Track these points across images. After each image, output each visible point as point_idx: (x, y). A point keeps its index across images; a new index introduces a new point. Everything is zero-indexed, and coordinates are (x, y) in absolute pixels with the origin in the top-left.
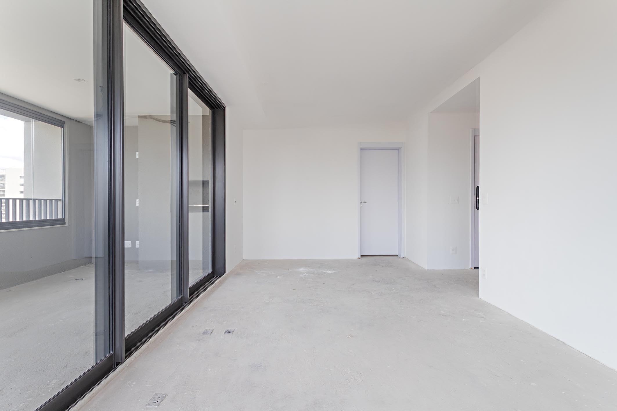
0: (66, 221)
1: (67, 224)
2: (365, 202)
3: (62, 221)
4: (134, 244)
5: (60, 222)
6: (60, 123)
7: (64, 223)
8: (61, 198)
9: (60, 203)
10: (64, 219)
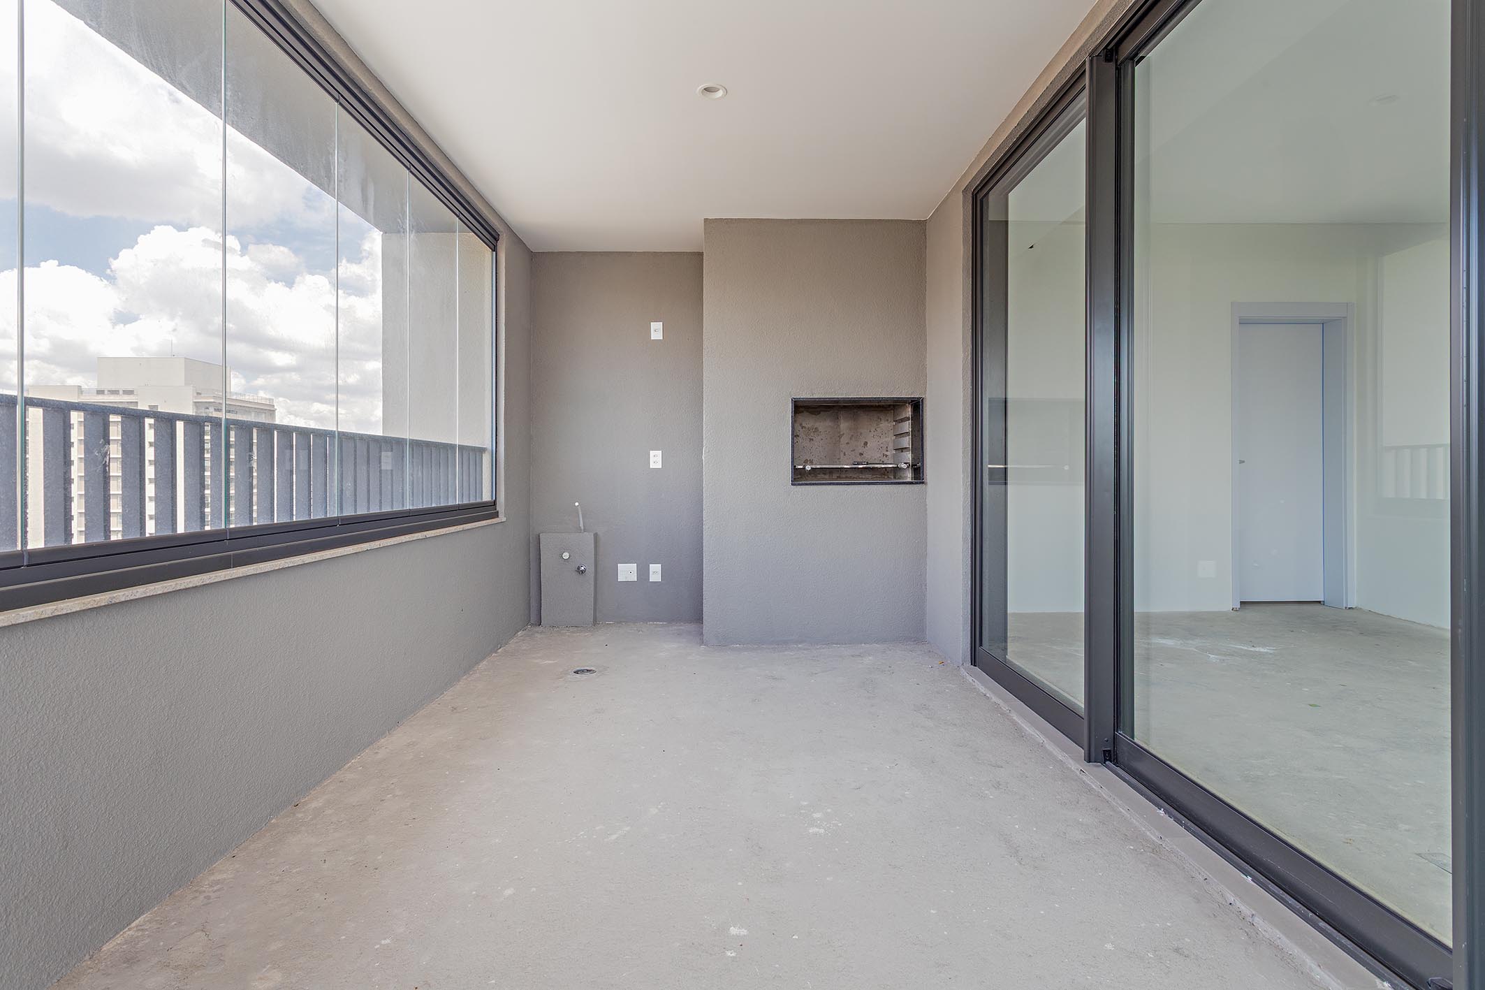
0: (501, 507)
1: (502, 518)
3: (491, 509)
4: (643, 572)
5: (487, 510)
6: (491, 238)
7: (496, 515)
8: (487, 443)
9: (486, 460)
10: (494, 504)
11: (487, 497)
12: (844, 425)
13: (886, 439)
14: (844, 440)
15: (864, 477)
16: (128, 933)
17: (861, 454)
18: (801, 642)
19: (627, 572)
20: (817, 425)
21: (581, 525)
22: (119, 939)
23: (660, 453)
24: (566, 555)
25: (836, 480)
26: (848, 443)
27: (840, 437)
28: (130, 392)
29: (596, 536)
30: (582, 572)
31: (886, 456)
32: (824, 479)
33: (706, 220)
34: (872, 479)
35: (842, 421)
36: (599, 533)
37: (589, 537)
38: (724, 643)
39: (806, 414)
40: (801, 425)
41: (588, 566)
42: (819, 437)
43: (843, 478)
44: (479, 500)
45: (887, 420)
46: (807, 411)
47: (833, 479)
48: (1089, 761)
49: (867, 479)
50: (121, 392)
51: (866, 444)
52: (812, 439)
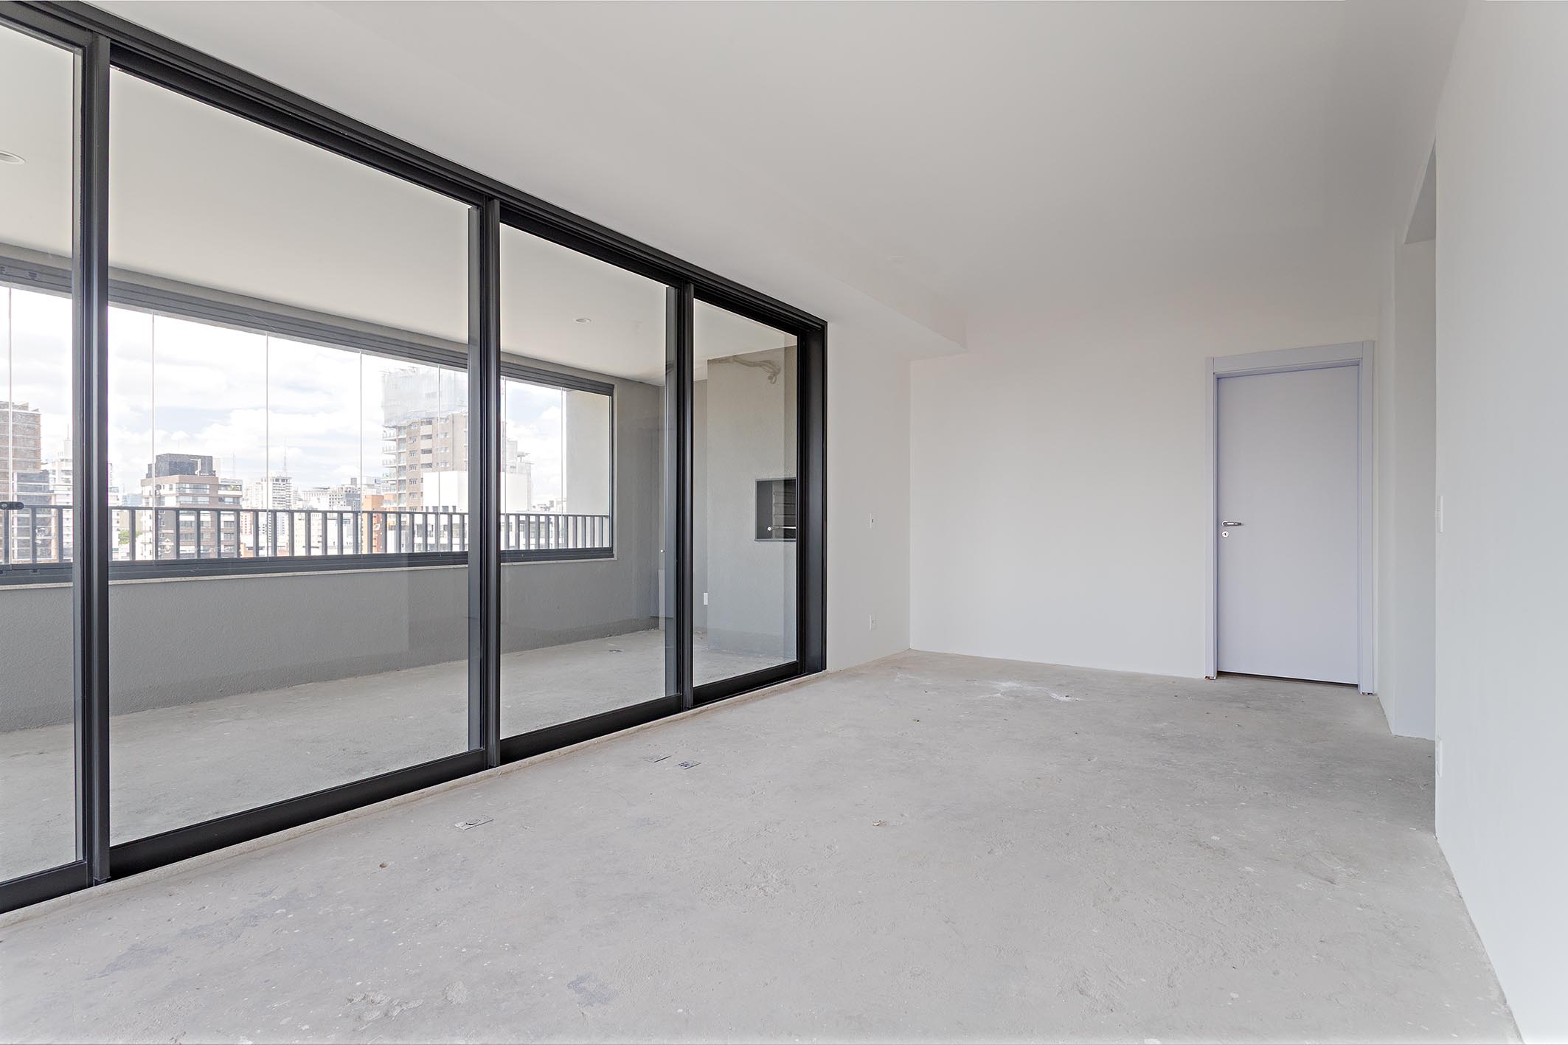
0: (615, 552)
1: (615, 558)
2: (1240, 524)
3: (608, 552)
5: (604, 553)
6: (607, 390)
7: (613, 556)
9: (607, 522)
10: (611, 549)
11: (606, 545)
44: (596, 547)
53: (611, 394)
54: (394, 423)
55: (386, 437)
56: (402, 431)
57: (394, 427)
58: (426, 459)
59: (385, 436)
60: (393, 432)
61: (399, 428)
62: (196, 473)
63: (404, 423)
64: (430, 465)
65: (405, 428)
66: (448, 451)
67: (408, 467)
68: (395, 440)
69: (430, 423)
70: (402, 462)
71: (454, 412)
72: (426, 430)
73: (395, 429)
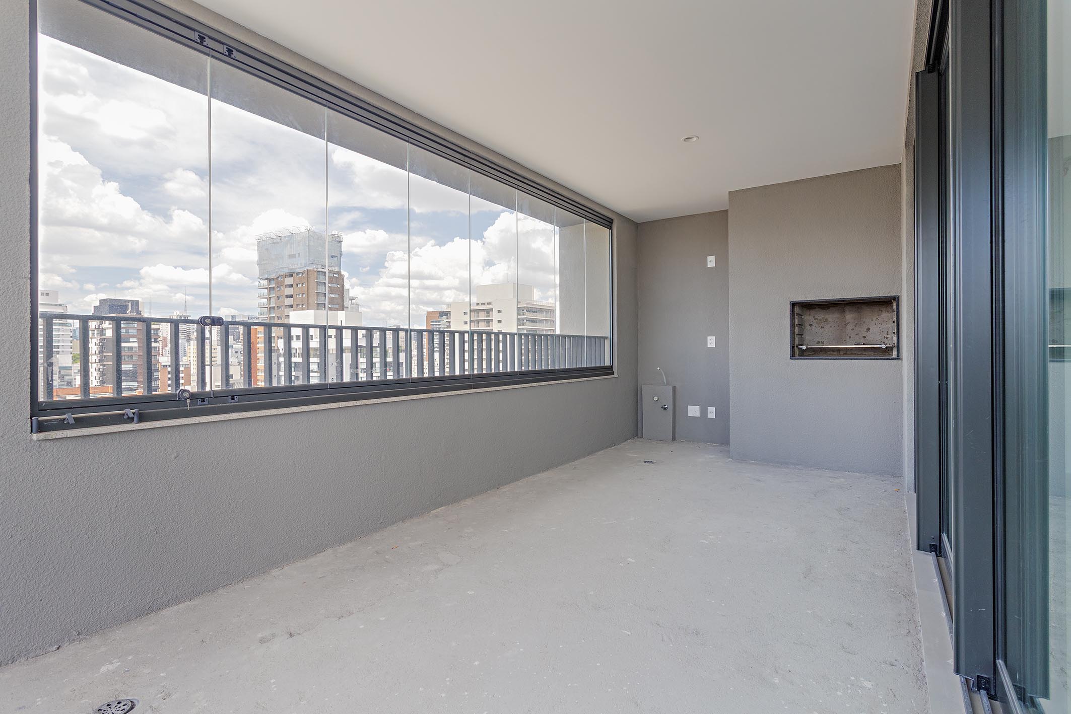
0: (615, 369)
1: (616, 375)
4: (704, 412)
5: (608, 371)
6: (608, 223)
7: (613, 373)
8: (607, 334)
9: (607, 343)
10: (612, 367)
11: (607, 363)
12: (850, 316)
13: (887, 326)
14: (849, 327)
15: (867, 354)
16: (438, 510)
17: (864, 337)
18: (798, 465)
19: (694, 411)
20: (827, 317)
21: (665, 381)
22: (435, 511)
23: (714, 338)
24: (656, 399)
25: (843, 355)
26: (853, 329)
27: (846, 325)
28: (489, 304)
29: (674, 389)
30: (665, 409)
31: (887, 338)
32: (832, 355)
33: (730, 192)
34: (874, 355)
35: (848, 313)
36: (677, 386)
37: (670, 388)
38: (744, 458)
39: (817, 309)
40: (814, 317)
41: (669, 405)
42: (829, 325)
43: (848, 354)
44: (602, 365)
45: (888, 311)
46: (818, 307)
47: (841, 355)
48: (918, 549)
49: (870, 355)
50: (486, 304)
51: (868, 329)
52: (823, 327)
53: (611, 228)
54: (266, 276)
55: (261, 286)
56: (272, 282)
57: (266, 279)
58: (289, 301)
59: (259, 285)
60: (265, 282)
61: (270, 280)
62: (127, 312)
63: (273, 276)
64: (291, 306)
65: (274, 279)
66: (304, 296)
67: (276, 308)
68: (267, 288)
69: (291, 276)
70: (272, 304)
71: (308, 268)
72: (289, 281)
73: (266, 281)
